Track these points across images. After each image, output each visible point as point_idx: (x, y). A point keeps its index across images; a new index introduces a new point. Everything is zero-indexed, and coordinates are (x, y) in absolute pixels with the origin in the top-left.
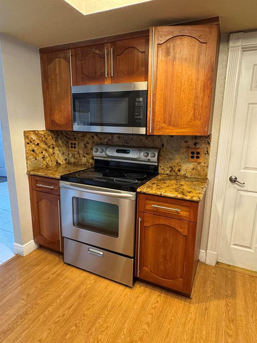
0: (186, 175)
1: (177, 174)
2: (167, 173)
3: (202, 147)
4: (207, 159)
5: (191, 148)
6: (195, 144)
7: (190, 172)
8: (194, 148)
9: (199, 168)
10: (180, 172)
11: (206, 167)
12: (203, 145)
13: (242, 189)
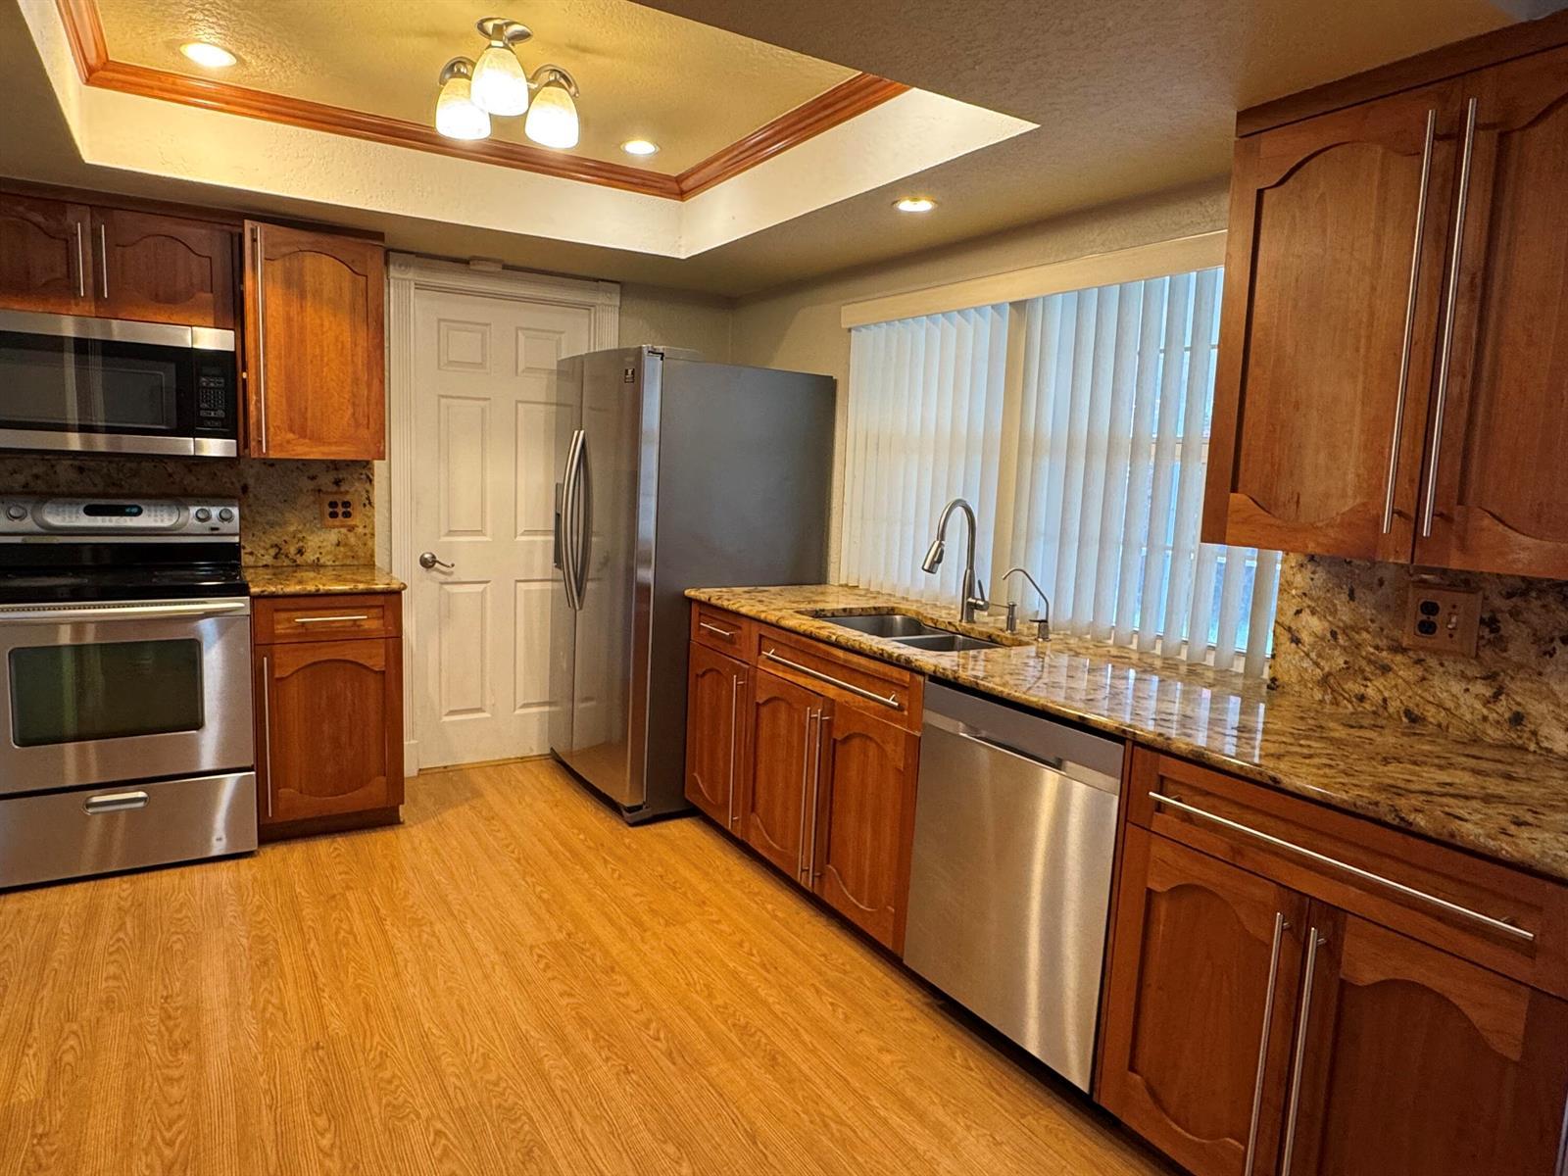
0: (322, 561)
1: (295, 561)
2: (265, 563)
3: (354, 490)
4: (371, 517)
5: (327, 493)
6: (337, 483)
7: (328, 553)
8: (336, 493)
9: (352, 540)
10: (302, 555)
11: (369, 535)
12: (357, 484)
13: (450, 579)
